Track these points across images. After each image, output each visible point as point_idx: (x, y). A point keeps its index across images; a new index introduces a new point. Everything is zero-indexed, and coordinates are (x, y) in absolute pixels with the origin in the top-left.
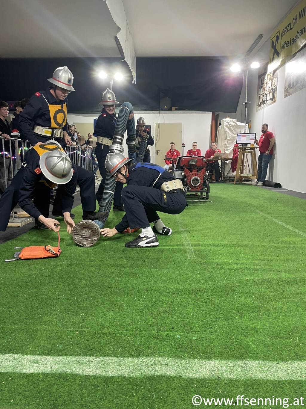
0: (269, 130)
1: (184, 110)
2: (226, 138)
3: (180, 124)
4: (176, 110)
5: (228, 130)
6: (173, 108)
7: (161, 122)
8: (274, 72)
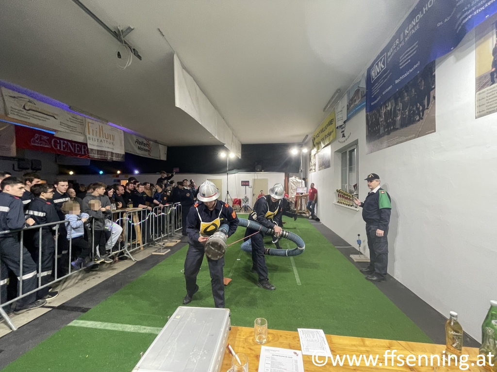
0: (314, 187)
1: (269, 171)
2: (292, 189)
3: (266, 180)
4: (264, 171)
5: (293, 184)
6: (263, 170)
7: (256, 178)
8: (315, 155)
